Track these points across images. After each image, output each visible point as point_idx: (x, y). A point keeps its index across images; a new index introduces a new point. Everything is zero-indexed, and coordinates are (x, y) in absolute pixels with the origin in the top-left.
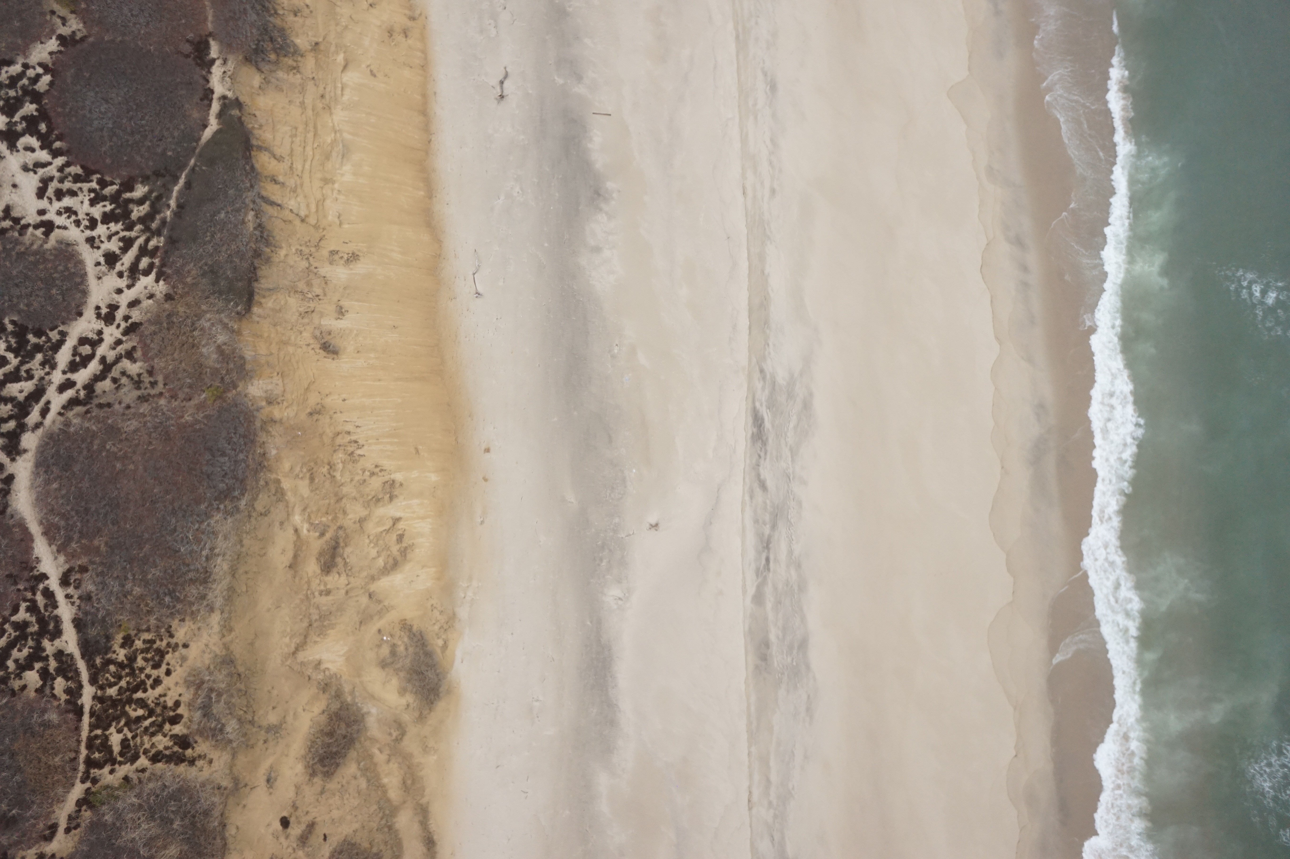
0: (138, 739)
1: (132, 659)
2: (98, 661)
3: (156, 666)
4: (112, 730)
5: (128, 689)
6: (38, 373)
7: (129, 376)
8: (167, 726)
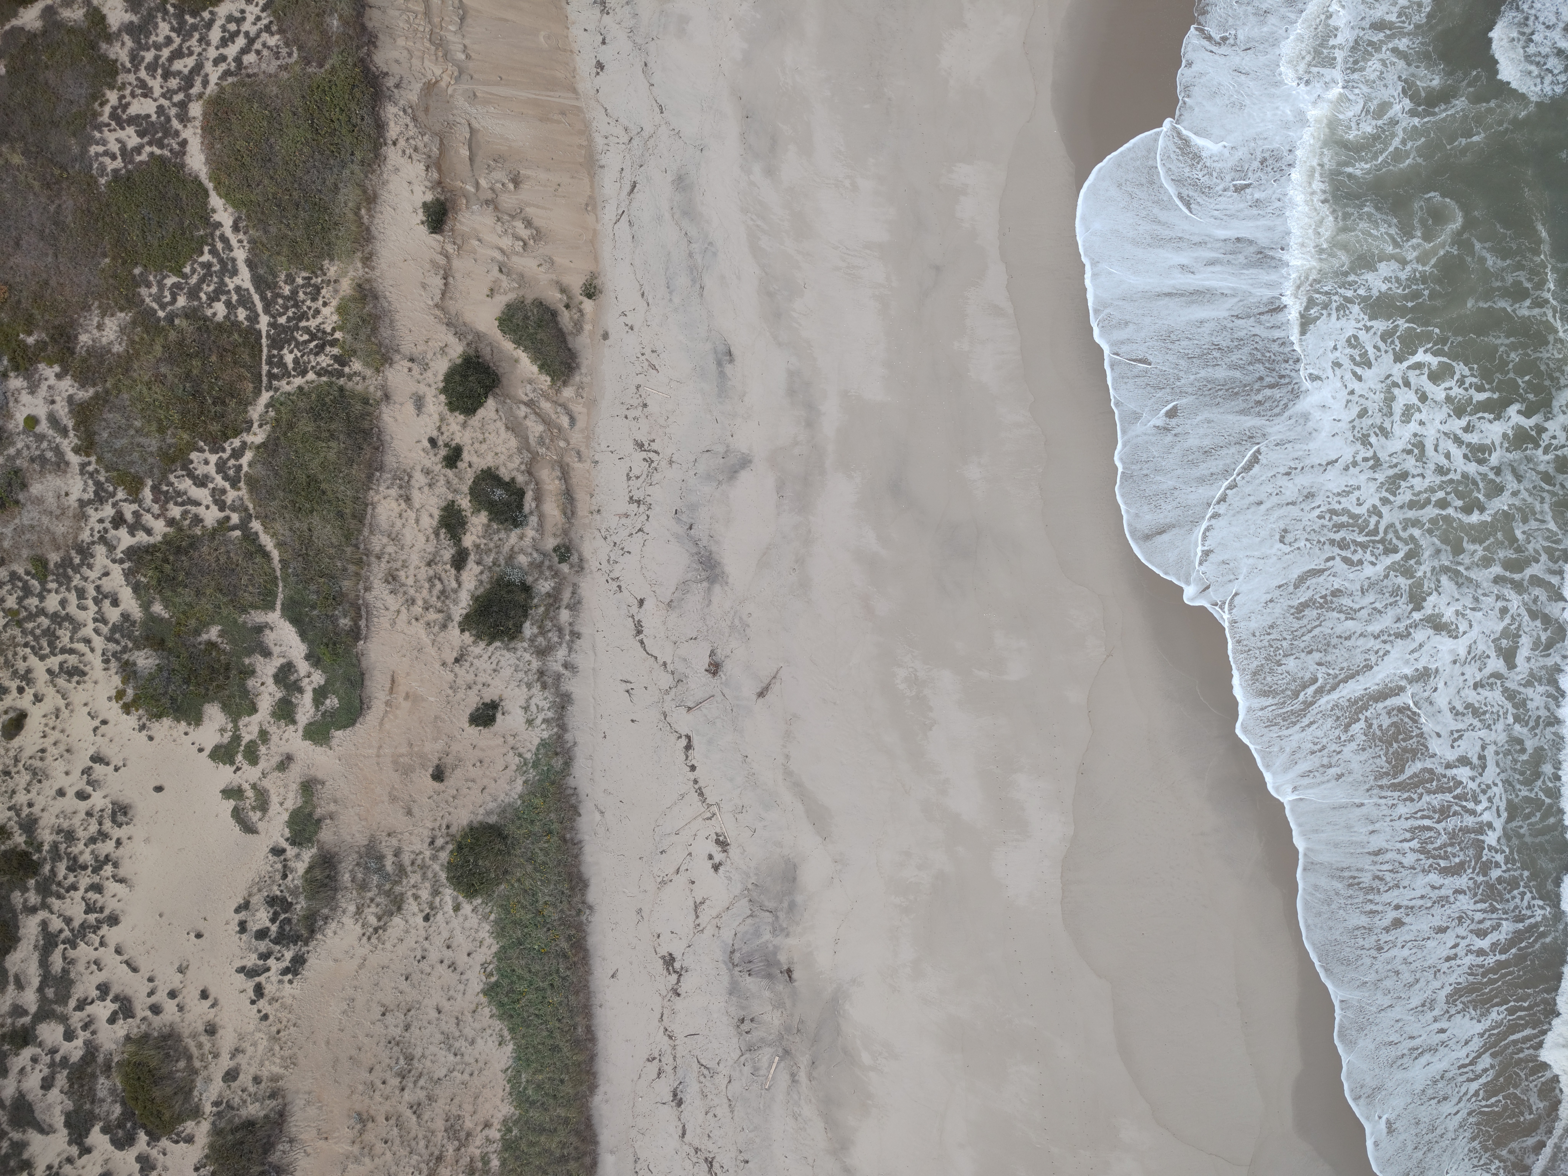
0: (305, 358)
1: (294, 292)
2: (269, 295)
3: (314, 299)
4: (285, 351)
5: (293, 318)
6: (197, 50)
7: (268, 48)
8: (328, 349)
